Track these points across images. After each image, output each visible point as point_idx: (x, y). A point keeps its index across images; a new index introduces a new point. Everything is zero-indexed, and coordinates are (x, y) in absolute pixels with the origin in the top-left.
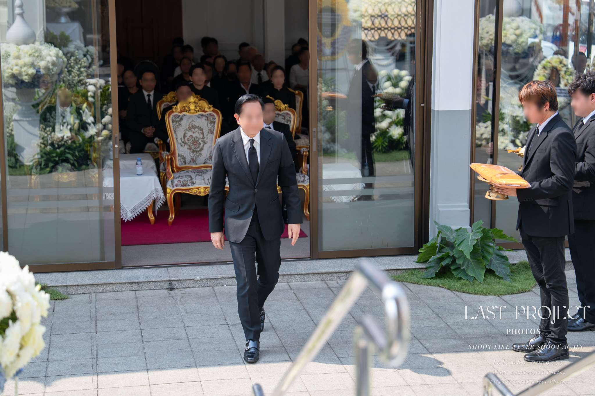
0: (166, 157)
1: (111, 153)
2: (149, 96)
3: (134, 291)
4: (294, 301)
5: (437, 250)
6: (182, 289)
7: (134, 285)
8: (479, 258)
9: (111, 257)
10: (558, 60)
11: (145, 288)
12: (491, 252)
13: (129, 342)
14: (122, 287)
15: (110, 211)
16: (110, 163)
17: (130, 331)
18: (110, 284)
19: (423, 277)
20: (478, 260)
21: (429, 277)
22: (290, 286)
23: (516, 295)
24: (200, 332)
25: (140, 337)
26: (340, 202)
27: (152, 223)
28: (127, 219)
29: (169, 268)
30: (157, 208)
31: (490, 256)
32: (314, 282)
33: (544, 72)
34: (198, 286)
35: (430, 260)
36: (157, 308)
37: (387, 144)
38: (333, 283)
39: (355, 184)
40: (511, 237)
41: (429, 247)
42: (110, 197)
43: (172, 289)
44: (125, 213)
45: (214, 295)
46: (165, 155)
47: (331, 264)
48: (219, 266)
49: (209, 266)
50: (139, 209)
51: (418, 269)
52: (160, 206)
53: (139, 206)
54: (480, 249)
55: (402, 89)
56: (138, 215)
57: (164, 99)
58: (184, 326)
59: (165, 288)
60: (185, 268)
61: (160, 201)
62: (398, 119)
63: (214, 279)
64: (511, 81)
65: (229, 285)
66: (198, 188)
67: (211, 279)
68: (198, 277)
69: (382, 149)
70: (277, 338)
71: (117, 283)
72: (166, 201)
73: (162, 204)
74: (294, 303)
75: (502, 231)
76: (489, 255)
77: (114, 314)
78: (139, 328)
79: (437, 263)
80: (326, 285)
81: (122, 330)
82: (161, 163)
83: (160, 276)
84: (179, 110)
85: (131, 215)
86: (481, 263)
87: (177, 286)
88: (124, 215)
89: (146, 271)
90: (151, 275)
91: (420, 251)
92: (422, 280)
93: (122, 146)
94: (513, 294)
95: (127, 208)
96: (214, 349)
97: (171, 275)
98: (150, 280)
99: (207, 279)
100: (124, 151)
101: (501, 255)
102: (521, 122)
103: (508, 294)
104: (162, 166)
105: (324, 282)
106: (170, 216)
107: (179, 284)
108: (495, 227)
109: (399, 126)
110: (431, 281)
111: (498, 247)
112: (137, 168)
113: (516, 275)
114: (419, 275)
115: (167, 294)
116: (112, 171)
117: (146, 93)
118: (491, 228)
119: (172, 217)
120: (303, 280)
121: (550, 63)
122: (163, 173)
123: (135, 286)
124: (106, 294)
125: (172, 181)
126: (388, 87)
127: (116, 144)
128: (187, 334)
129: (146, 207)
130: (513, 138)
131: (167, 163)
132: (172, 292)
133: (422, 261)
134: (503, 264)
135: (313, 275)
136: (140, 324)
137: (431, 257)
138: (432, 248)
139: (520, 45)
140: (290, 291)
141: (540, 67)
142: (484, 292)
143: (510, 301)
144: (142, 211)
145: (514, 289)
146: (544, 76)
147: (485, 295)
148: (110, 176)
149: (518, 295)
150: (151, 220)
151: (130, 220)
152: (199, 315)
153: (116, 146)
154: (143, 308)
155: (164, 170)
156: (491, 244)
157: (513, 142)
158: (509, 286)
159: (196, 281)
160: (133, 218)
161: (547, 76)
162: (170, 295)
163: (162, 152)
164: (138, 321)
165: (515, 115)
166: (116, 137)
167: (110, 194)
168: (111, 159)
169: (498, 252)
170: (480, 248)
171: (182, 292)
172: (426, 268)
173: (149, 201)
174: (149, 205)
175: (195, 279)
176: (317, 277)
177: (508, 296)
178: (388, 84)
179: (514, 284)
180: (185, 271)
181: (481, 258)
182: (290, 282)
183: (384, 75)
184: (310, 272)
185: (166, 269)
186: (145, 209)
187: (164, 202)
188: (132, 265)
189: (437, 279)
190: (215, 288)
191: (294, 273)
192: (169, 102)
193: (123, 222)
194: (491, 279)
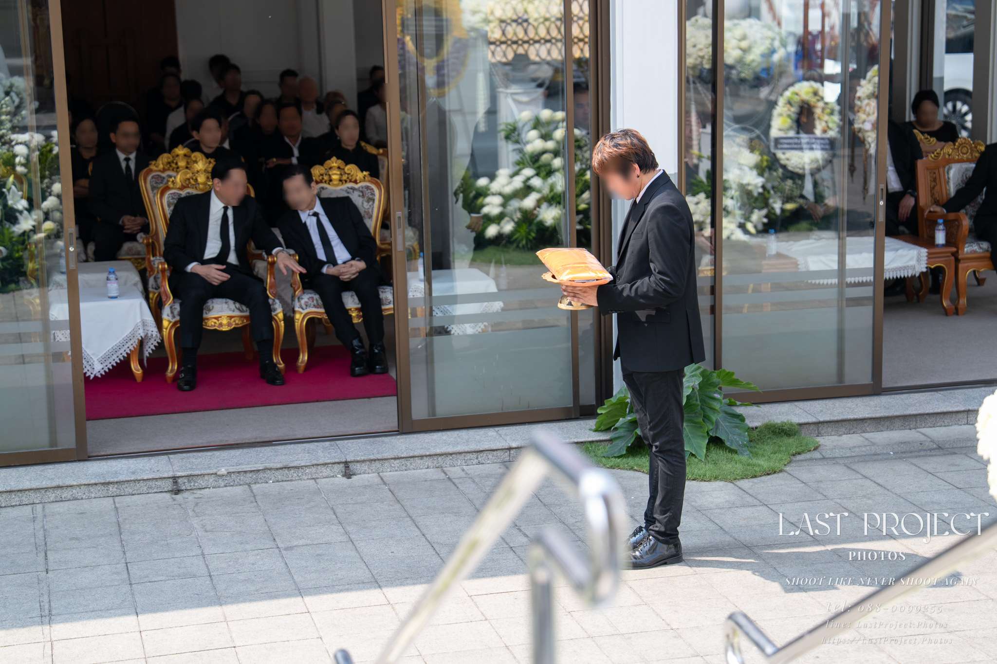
0: (160, 266)
1: (63, 262)
2: (127, 160)
3: (111, 499)
4: (391, 503)
5: (628, 410)
6: (195, 492)
7: (110, 487)
8: (697, 420)
9: (67, 440)
10: (811, 90)
11: (130, 491)
12: (717, 408)
13: (106, 586)
14: (90, 492)
15: (64, 361)
16: (60, 278)
17: (107, 567)
18: (67, 486)
19: (605, 454)
20: (695, 423)
21: (615, 455)
22: (382, 479)
23: (759, 479)
24: (230, 563)
25: (126, 576)
26: (461, 333)
27: (139, 379)
28: (94, 373)
29: (171, 456)
30: (146, 354)
31: (716, 415)
32: (424, 471)
33: (789, 110)
34: (223, 484)
35: (617, 425)
36: (154, 525)
37: (533, 235)
38: (455, 472)
39: (486, 303)
40: (748, 384)
41: (614, 404)
42: (63, 336)
43: (178, 492)
44: (90, 363)
45: (252, 499)
46: (156, 262)
47: (452, 439)
48: (259, 449)
49: (241, 450)
50: (114, 357)
51: (597, 441)
52: (152, 350)
53: (115, 351)
54: (698, 405)
55: (558, 142)
56: (112, 366)
57: (153, 167)
58: (203, 554)
59: (166, 489)
60: (200, 454)
61: (152, 341)
62: (552, 194)
63: (251, 471)
64: (737, 126)
65: (278, 481)
66: (217, 318)
67: (245, 472)
68: (223, 470)
69: (527, 243)
70: (365, 567)
71: (81, 485)
72: (162, 340)
73: (155, 346)
74: (391, 508)
75: (733, 374)
76: (714, 413)
77: (77, 539)
78: (123, 561)
79: (628, 431)
80: (443, 474)
81: (94, 564)
82: (150, 276)
83: (155, 470)
84: (179, 184)
85: (102, 366)
86: (701, 427)
87: (188, 486)
88: (88, 368)
89: (132, 462)
90: (141, 470)
91: (599, 411)
92: (604, 460)
93: (81, 249)
94: (755, 477)
95: (93, 354)
96: (257, 591)
97: (176, 468)
98: (139, 478)
99: (239, 472)
100: (83, 257)
101: (734, 413)
102: (755, 194)
103: (747, 478)
104: (151, 281)
105: (440, 469)
106: (170, 367)
107: (189, 482)
108: (721, 368)
109: (554, 205)
110: (618, 460)
111: (727, 401)
112: (109, 285)
113: (758, 446)
114: (600, 452)
115: (171, 500)
116: (64, 293)
117: (122, 156)
118: (715, 369)
119: (172, 368)
120: (404, 468)
121: (797, 94)
122: (155, 293)
123: (112, 489)
124: (61, 504)
125: (171, 307)
126: (534, 140)
127: (71, 245)
128: (207, 566)
129: (127, 353)
130: (742, 221)
131: (160, 275)
132: (178, 497)
133: (603, 428)
134: (737, 427)
135: (421, 459)
136: (125, 554)
137: (618, 420)
138: (619, 406)
139: (749, 65)
140: (383, 486)
141: (781, 101)
142: (708, 476)
143: (750, 488)
144: (120, 360)
145: (757, 469)
146: (789, 116)
147: (710, 481)
148: (62, 302)
149: (763, 478)
150: (137, 376)
151: (100, 376)
152: (228, 534)
153: (72, 249)
154: (128, 526)
155: (156, 289)
156: (717, 396)
157: (742, 226)
158: (748, 465)
159: (219, 476)
160: (105, 372)
161: (794, 116)
162: (175, 502)
163: (152, 258)
164: (120, 548)
165: (745, 182)
166: (71, 234)
167: (63, 332)
168: (63, 273)
169: (728, 409)
170: (699, 402)
171: (196, 496)
172: (610, 440)
173: (131, 342)
174: (133, 349)
175: (218, 473)
176: (428, 462)
177: (746, 481)
178: (534, 134)
179: (755, 461)
180: (199, 460)
181: (701, 420)
182: (382, 472)
183: (526, 119)
184: (416, 454)
185: (165, 457)
186: (126, 355)
187: (158, 342)
188: (106, 454)
189: (628, 457)
190: (254, 487)
191: (389, 457)
192: (160, 171)
193: (87, 379)
194: (717, 454)
